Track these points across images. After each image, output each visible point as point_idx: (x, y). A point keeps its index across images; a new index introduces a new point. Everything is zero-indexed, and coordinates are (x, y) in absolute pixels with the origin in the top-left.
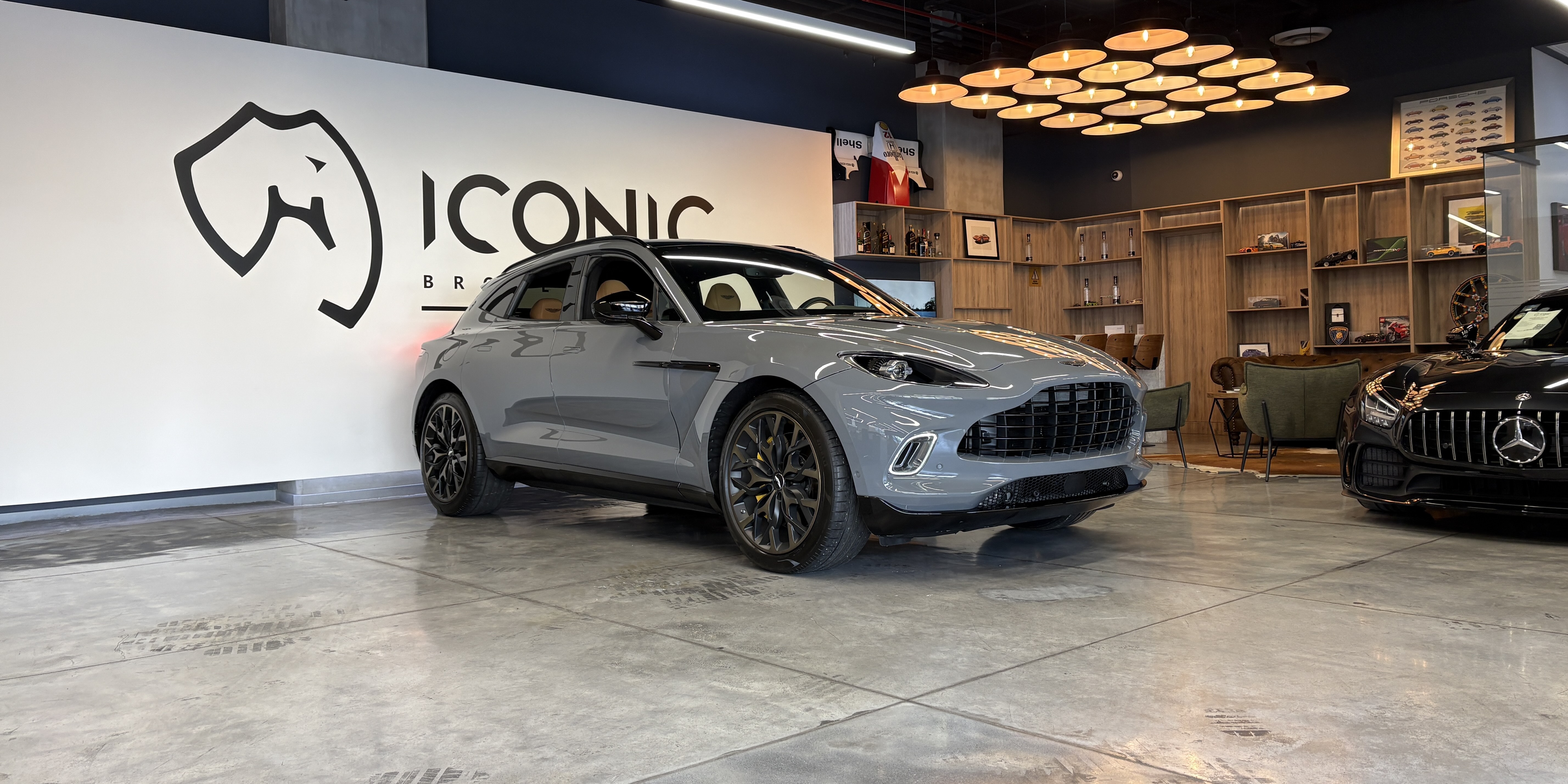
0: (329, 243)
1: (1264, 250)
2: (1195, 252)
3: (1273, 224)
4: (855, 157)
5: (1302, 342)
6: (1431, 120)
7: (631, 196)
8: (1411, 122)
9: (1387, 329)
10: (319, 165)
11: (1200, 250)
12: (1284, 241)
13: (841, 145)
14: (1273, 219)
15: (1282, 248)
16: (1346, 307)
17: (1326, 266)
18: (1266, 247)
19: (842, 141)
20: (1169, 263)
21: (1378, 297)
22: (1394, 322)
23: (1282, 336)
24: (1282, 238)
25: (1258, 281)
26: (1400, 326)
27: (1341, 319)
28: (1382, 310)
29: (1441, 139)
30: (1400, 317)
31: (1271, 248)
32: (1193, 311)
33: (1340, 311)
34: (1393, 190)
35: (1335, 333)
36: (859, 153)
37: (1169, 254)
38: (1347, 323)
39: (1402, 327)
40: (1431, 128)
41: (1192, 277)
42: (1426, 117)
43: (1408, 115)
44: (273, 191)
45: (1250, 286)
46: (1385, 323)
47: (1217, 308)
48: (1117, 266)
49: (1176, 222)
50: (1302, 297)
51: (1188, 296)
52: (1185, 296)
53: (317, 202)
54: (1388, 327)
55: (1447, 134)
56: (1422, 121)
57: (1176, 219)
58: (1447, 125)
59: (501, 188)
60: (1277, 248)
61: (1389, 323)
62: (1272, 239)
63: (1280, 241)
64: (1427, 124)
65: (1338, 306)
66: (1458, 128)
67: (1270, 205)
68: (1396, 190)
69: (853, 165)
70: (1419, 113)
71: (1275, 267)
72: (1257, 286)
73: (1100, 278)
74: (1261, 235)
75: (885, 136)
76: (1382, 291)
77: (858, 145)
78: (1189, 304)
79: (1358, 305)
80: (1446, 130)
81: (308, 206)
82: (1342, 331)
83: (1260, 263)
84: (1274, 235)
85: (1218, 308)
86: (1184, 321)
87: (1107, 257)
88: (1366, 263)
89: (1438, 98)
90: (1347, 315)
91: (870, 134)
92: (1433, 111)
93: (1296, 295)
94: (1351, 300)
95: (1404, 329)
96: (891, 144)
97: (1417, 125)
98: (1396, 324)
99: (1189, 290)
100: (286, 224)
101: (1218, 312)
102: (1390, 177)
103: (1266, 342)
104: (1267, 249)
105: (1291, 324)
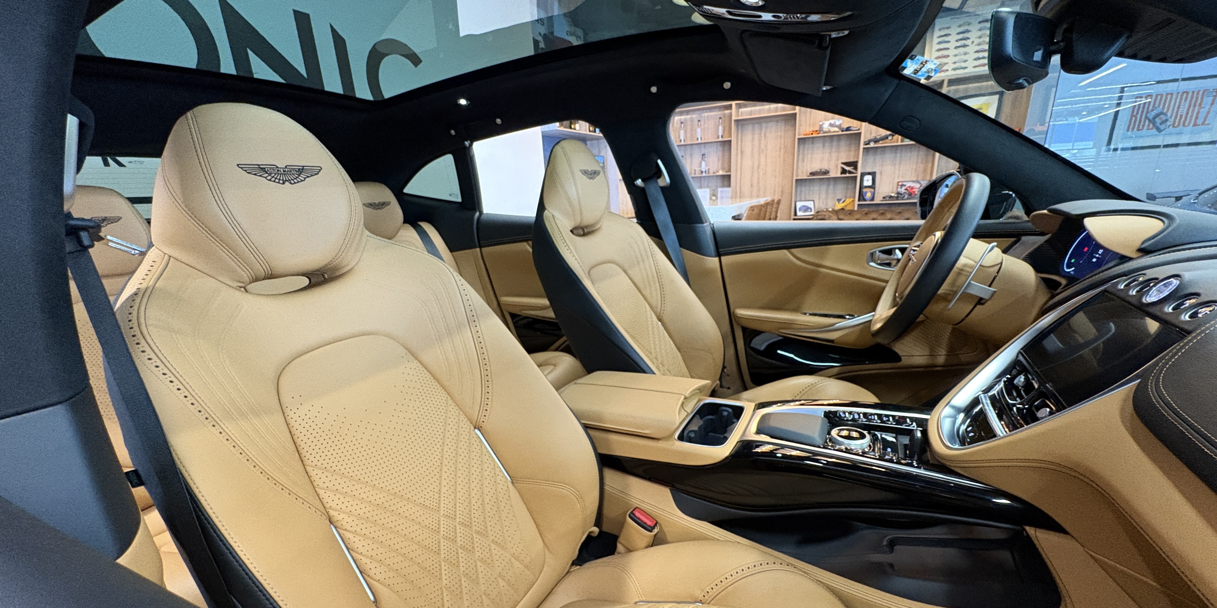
2: (763, 135)
5: (838, 200)
6: (957, 34)
8: (942, 36)
9: (903, 190)
11: (767, 135)
12: (839, 127)
15: (838, 132)
16: (873, 175)
17: (872, 145)
18: (826, 131)
20: (743, 144)
21: (897, 167)
22: (909, 185)
23: (823, 196)
24: (839, 124)
25: (809, 156)
26: (912, 188)
27: (869, 183)
28: (898, 176)
29: (962, 50)
30: (913, 182)
31: (830, 131)
33: (869, 177)
35: (866, 193)
37: (743, 137)
38: (873, 186)
40: (956, 41)
41: (759, 155)
42: (954, 31)
43: (940, 30)
45: (803, 161)
46: (902, 185)
48: (705, 147)
49: (751, 113)
50: (843, 169)
52: (753, 168)
54: (904, 188)
55: (967, 46)
56: (950, 35)
57: (751, 111)
58: (969, 38)
60: (834, 132)
61: (905, 185)
62: (831, 125)
63: (836, 126)
64: (953, 38)
65: (869, 174)
66: (977, 41)
70: (948, 28)
71: (824, 146)
72: (809, 159)
73: (691, 156)
74: (823, 122)
76: (900, 163)
78: (756, 174)
79: (881, 173)
80: (968, 42)
82: (871, 192)
83: (813, 143)
84: (833, 122)
86: (752, 185)
87: (701, 140)
89: (966, 15)
90: (874, 181)
92: (960, 26)
93: (837, 167)
94: (877, 169)
95: (915, 190)
97: (946, 39)
98: (909, 187)
99: (756, 163)
103: (812, 199)
104: (824, 133)
105: (831, 187)
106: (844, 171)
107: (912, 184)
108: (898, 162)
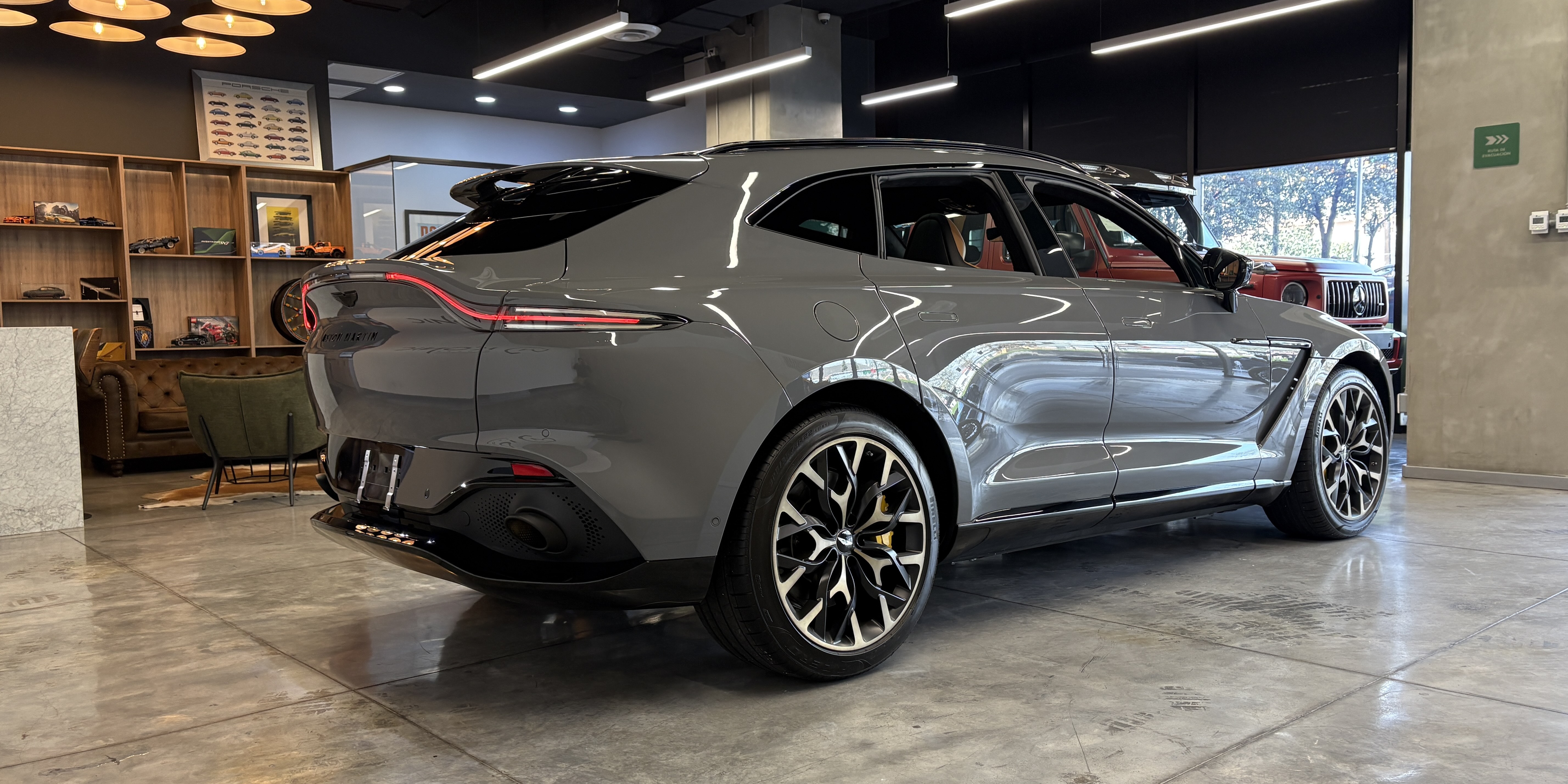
1: (40, 222)
6: (236, 106)
8: (215, 103)
9: (200, 331)
12: (74, 215)
15: (72, 224)
16: (143, 302)
17: (142, 253)
18: (49, 219)
21: (182, 293)
22: (208, 323)
24: (72, 210)
25: (13, 262)
26: (213, 328)
27: (140, 317)
28: (187, 309)
29: (247, 130)
30: (213, 318)
31: (56, 221)
33: (138, 308)
34: (195, 175)
35: (139, 334)
38: (147, 323)
39: (217, 329)
40: (237, 115)
42: (230, 101)
43: (210, 95)
46: (197, 323)
50: (86, 289)
54: (200, 328)
55: (254, 126)
56: (226, 104)
58: (253, 116)
60: (66, 223)
61: (202, 324)
62: (57, 210)
63: (69, 214)
64: (232, 110)
66: (265, 123)
68: (198, 175)
70: (223, 95)
71: (41, 246)
74: (39, 202)
76: (185, 288)
79: (157, 302)
80: (253, 121)
82: (144, 332)
83: (17, 238)
84: (60, 205)
89: (241, 84)
90: (146, 312)
92: (238, 97)
93: (73, 284)
94: (147, 294)
95: (219, 331)
97: (222, 108)
98: (209, 325)
102: (199, 159)
104: (46, 222)
105: (67, 321)
106: (87, 294)
107: (214, 323)
108: (181, 286)
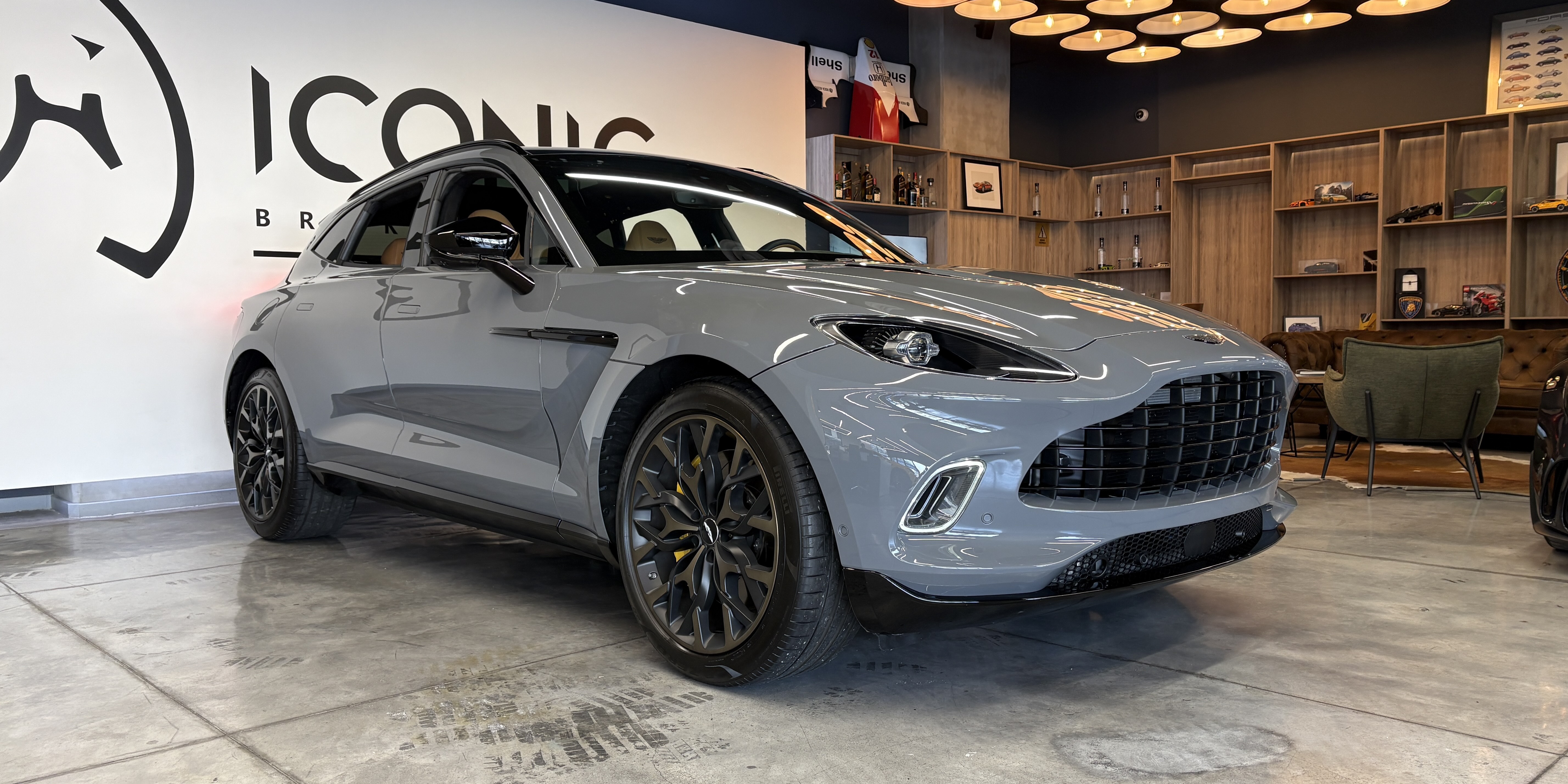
0: (112, 159)
1: (1322, 203)
2: (1234, 206)
3: (1333, 173)
4: (833, 80)
5: (1362, 315)
6: (1540, 43)
7: (544, 113)
8: (1514, 46)
9: (1472, 300)
10: (93, 49)
11: (1240, 205)
12: (1347, 193)
13: (817, 65)
14: (1333, 167)
15: (1345, 201)
16: (1421, 273)
17: (1401, 223)
18: (1325, 199)
19: (818, 60)
20: (1202, 219)
21: (1463, 260)
22: (1482, 292)
23: (1338, 308)
24: (1346, 188)
25: (1310, 241)
26: (1488, 297)
27: (1414, 287)
28: (1466, 277)
29: (1550, 68)
30: (1490, 286)
31: (1331, 201)
32: (1228, 277)
33: (1413, 278)
34: (1487, 131)
35: (1406, 304)
36: (838, 76)
37: (1202, 210)
38: (1419, 293)
39: (1491, 298)
40: (1539, 53)
41: (1229, 237)
42: (1534, 39)
43: (1511, 37)
44: (23, 83)
45: (1300, 248)
46: (1470, 292)
47: (1257, 274)
48: (1139, 223)
49: (1212, 170)
50: (1366, 261)
51: (1223, 260)
52: (1219, 259)
53: (92, 102)
54: (1473, 297)
55: (1559, 61)
56: (1527, 44)
57: (1212, 167)
58: (1559, 50)
59: (366, 96)
60: (1339, 201)
61: (1475, 293)
62: (1333, 190)
63: (1342, 193)
64: (1534, 49)
65: (1411, 272)
67: (1330, 150)
68: (1491, 130)
69: (831, 91)
70: (1524, 34)
71: (1333, 225)
72: (1310, 247)
73: (1118, 238)
74: (1319, 185)
75: (871, 55)
76: (1467, 255)
77: (838, 66)
78: (1224, 269)
79: (1435, 271)
80: (1558, 56)
81: (78, 106)
82: (1415, 302)
84: (1335, 185)
85: (1259, 273)
86: (1217, 289)
87: (1128, 212)
88: (1453, 219)
89: (1550, 16)
90: (1421, 283)
91: (852, 53)
92: (1543, 32)
93: (1357, 258)
94: (1426, 264)
95: (1493, 300)
96: (878, 66)
97: (1522, 50)
98: (1483, 295)
99: (1224, 252)
100: (42, 129)
101: (1260, 278)
102: (1485, 113)
103: (1317, 314)
104: (1325, 202)
105: (1350, 293)
106: (1368, 266)
107: (1488, 292)
